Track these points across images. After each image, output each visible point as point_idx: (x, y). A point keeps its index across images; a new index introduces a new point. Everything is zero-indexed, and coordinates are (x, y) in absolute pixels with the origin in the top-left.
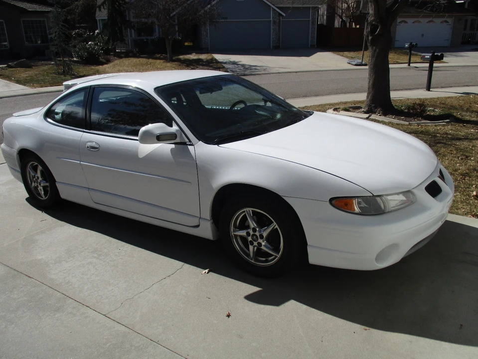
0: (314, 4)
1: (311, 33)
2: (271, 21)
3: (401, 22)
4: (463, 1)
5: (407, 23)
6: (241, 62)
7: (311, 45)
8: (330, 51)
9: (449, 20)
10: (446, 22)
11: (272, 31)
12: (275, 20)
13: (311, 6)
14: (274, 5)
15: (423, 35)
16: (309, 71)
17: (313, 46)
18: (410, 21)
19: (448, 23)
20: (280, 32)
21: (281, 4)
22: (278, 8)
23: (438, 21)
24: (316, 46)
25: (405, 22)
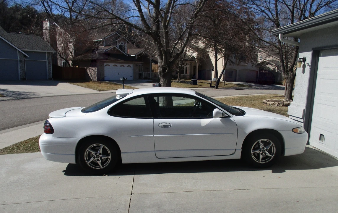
0: (49, 51)
1: (48, 70)
2: (17, 60)
3: (106, 65)
4: (134, 55)
5: (110, 66)
6: (8, 89)
7: (49, 78)
8: (67, 82)
9: (132, 65)
10: (130, 66)
11: (19, 67)
12: (21, 59)
13: (47, 51)
14: (19, 49)
15: (119, 73)
16: (68, 95)
17: (50, 79)
18: (111, 65)
19: (131, 67)
20: (25, 68)
21: (25, 49)
22: (23, 51)
23: (126, 65)
24: (52, 79)
25: (109, 65)
